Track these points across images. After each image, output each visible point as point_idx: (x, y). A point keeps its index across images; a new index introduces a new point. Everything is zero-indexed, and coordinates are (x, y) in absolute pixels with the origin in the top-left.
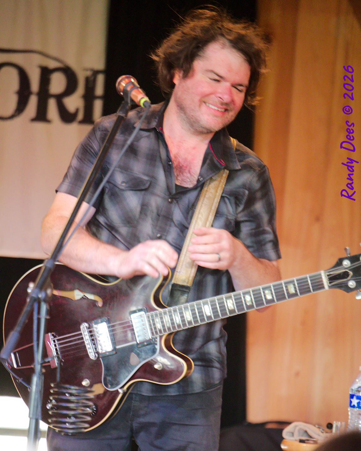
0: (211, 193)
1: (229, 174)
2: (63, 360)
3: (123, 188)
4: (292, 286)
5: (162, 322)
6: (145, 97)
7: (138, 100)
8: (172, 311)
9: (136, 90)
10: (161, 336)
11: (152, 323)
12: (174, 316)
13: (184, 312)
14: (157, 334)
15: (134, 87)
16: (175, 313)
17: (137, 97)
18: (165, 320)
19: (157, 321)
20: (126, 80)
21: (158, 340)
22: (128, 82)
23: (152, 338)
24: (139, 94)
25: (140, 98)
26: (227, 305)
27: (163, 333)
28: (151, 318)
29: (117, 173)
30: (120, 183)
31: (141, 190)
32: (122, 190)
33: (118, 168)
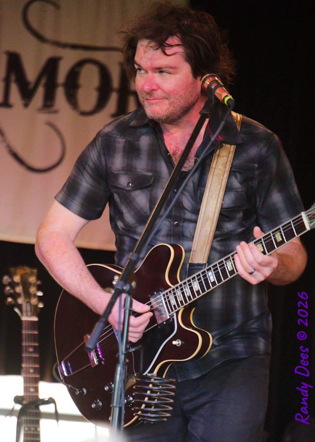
0: (219, 169)
1: (236, 147)
2: (103, 359)
3: (130, 189)
4: (279, 234)
5: (176, 298)
6: (229, 95)
7: (223, 98)
8: (183, 285)
9: (220, 88)
10: (177, 313)
11: (167, 300)
12: (185, 288)
13: (192, 283)
14: (172, 311)
15: (218, 85)
16: (185, 285)
17: (221, 95)
18: (178, 295)
19: (172, 297)
20: (211, 78)
21: (175, 317)
22: (212, 80)
23: (169, 316)
24: (223, 93)
25: (224, 96)
26: (227, 266)
27: (178, 309)
28: (166, 296)
29: (121, 175)
30: (126, 185)
31: (147, 187)
32: (129, 191)
33: (122, 170)
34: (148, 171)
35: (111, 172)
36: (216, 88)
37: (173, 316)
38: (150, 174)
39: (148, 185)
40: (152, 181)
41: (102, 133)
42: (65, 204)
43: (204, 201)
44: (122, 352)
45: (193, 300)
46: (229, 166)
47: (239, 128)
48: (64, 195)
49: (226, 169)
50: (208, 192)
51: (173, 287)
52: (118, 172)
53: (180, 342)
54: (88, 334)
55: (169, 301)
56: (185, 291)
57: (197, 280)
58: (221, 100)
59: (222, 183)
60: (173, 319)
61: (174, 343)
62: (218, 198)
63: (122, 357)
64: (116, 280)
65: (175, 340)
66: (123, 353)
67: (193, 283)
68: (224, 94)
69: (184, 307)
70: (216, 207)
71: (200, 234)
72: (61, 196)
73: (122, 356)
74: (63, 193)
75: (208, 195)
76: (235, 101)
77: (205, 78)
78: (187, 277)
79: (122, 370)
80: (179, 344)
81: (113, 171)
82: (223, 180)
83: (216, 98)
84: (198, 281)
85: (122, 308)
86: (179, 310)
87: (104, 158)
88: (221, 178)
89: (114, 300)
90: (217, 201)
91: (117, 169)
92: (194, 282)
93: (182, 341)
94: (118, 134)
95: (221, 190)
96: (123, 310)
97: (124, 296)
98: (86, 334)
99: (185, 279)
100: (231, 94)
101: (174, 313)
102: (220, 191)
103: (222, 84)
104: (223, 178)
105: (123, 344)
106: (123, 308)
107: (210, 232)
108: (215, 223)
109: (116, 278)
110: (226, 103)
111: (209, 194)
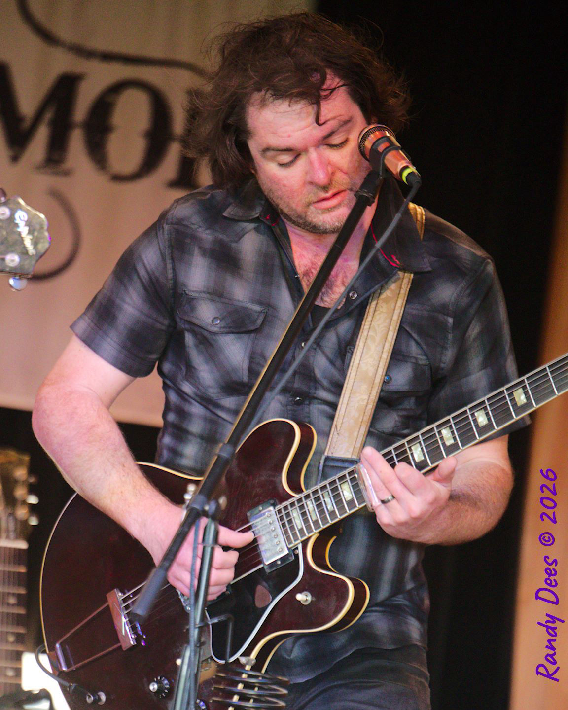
3: (216, 329)
4: (521, 390)
5: (304, 514)
6: (410, 166)
7: (399, 170)
8: (319, 490)
9: (394, 152)
10: (305, 544)
11: (286, 520)
12: (324, 498)
13: (339, 487)
14: (296, 539)
15: (391, 147)
16: (323, 492)
17: (397, 165)
18: (308, 510)
19: (296, 514)
20: (377, 133)
21: (300, 552)
22: (380, 136)
23: (289, 549)
24: (400, 160)
25: (402, 166)
26: (412, 454)
27: (308, 535)
28: (283, 513)
29: (202, 302)
30: (210, 321)
31: (249, 332)
32: (215, 333)
33: (205, 292)
34: (253, 301)
35: (184, 293)
36: (387, 150)
37: (297, 548)
38: (257, 308)
39: (252, 328)
40: (260, 322)
41: (169, 216)
42: (90, 342)
43: (359, 345)
44: (195, 624)
45: (339, 517)
46: (406, 286)
47: (421, 233)
48: (89, 325)
49: (402, 290)
50: (368, 330)
51: (297, 496)
52: (197, 295)
53: (309, 598)
54: (116, 590)
55: (290, 521)
56: (325, 501)
57: (349, 481)
58: (395, 172)
59: (392, 316)
60: (297, 556)
61: (300, 597)
62: (385, 341)
63: (194, 634)
64: (191, 491)
65: (301, 592)
66: (197, 626)
67: (341, 488)
68: (402, 164)
69: (319, 533)
70: (381, 358)
71: (347, 404)
72: (83, 326)
73: (194, 631)
74: (87, 318)
75: (367, 335)
76: (422, 178)
77: (368, 131)
78: (319, 482)
79: (192, 657)
80: (307, 600)
81: (187, 292)
82: (395, 311)
83: (387, 170)
84: (351, 482)
85: (199, 544)
86: (309, 538)
87: (171, 266)
88: (393, 307)
89: (186, 529)
90: (383, 348)
91: (195, 289)
92: (342, 485)
93: (312, 596)
94: (201, 224)
95: (391, 328)
96: (200, 548)
97: (204, 521)
98: (113, 589)
99: (316, 484)
100: (414, 164)
101: (299, 543)
102: (389, 329)
103: (398, 145)
104: (395, 307)
105: (198, 609)
106: (201, 544)
107: (367, 403)
108: (377, 388)
109: (191, 488)
110: (404, 179)
111: (370, 334)
